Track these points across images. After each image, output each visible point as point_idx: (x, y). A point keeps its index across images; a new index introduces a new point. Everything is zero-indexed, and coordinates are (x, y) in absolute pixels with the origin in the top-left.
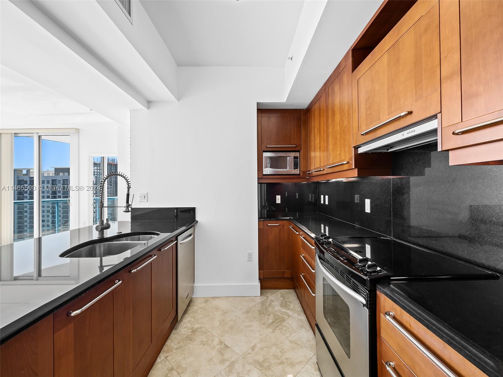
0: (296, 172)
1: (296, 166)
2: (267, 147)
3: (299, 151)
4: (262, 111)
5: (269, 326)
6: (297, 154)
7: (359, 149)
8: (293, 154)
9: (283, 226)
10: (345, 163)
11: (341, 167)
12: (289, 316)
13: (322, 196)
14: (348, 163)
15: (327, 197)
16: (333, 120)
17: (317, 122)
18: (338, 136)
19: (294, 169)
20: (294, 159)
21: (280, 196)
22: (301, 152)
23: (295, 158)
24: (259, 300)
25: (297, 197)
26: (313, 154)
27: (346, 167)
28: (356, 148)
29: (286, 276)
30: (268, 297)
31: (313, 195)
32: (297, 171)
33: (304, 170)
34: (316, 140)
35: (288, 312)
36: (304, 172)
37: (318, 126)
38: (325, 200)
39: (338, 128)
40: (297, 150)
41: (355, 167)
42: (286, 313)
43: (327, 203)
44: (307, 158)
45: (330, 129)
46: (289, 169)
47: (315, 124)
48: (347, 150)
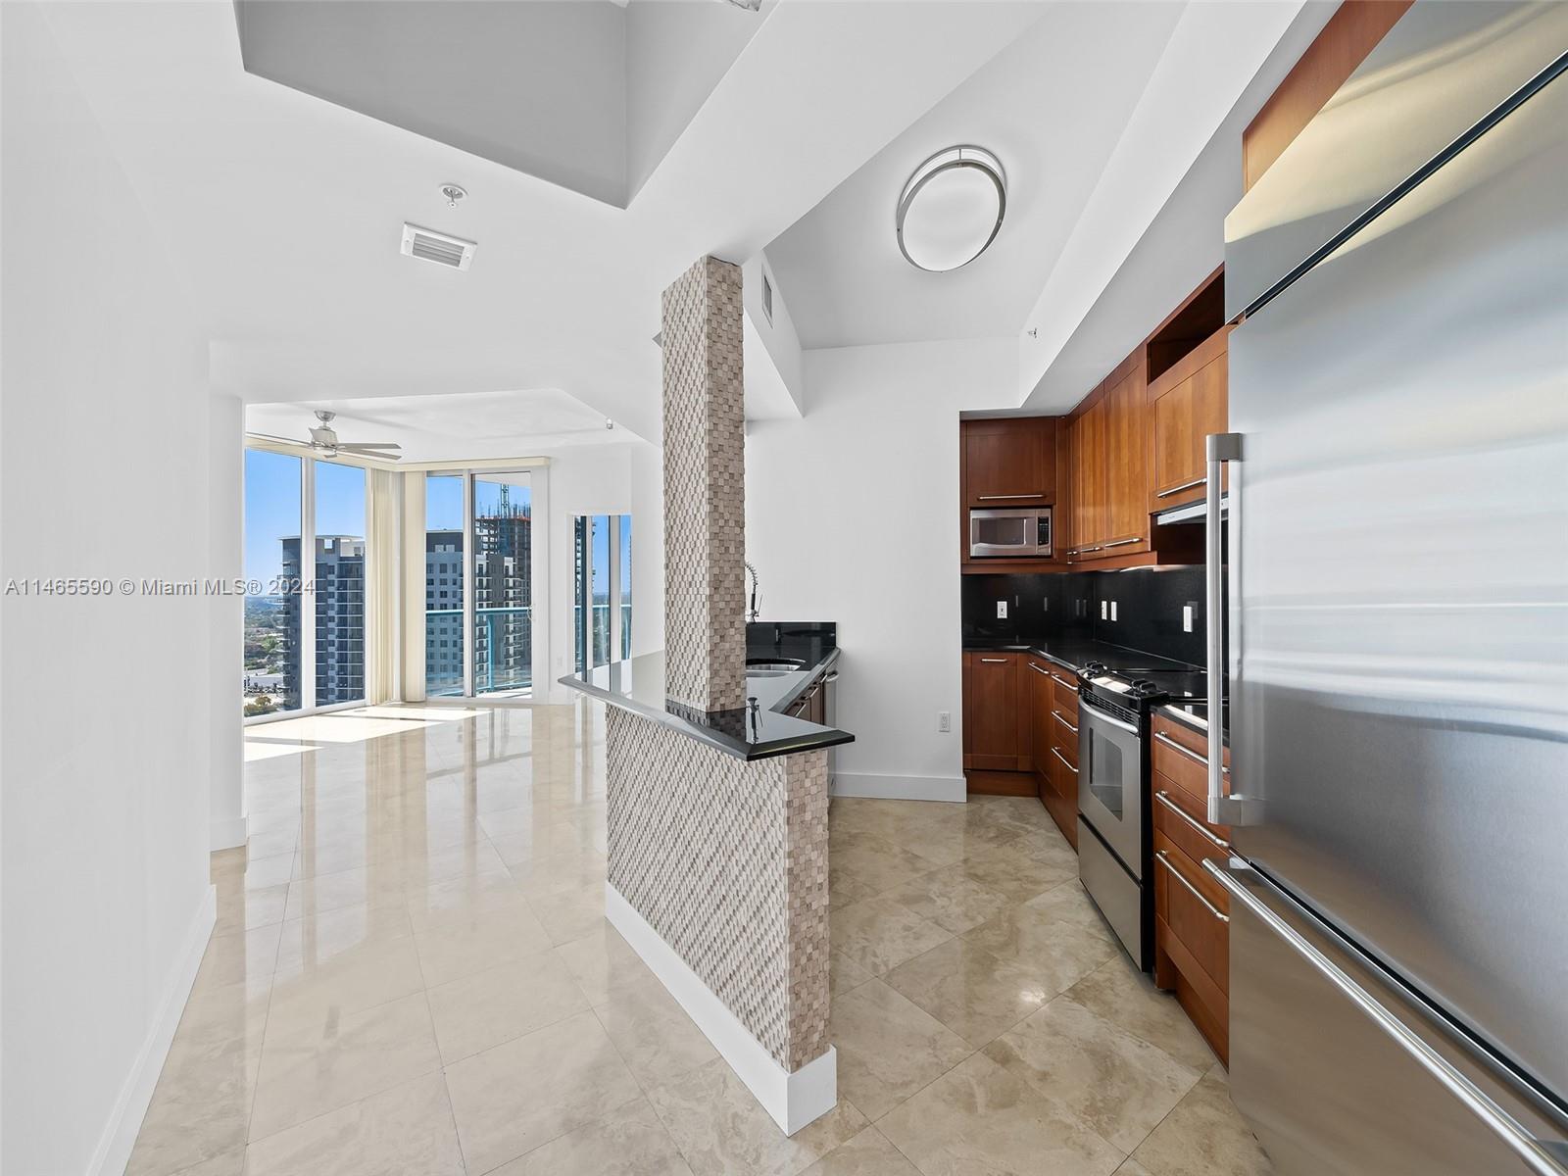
0: (1042, 550)
1: (1043, 539)
2: (979, 500)
3: (1050, 507)
4: (970, 424)
5: (991, 840)
6: (1046, 513)
7: (1159, 517)
8: (1035, 514)
9: (1016, 664)
10: (1135, 540)
11: (1129, 546)
12: (1029, 832)
13: (1104, 604)
14: (1141, 540)
15: (1114, 605)
16: (1118, 458)
17: (1089, 450)
18: (1127, 490)
19: (1039, 544)
20: (1039, 522)
21: (1006, 603)
22: (1055, 507)
23: (1041, 520)
24: (964, 808)
25: (1046, 606)
26: (1080, 512)
27: (1138, 548)
28: (1154, 516)
29: (1020, 768)
30: (982, 805)
31: (1085, 601)
32: (1046, 550)
33: (1062, 547)
34: (1086, 485)
35: (1027, 826)
36: (1063, 552)
37: (1091, 461)
38: (1110, 611)
39: (1127, 474)
40: (1046, 503)
41: (1153, 550)
42: (1022, 828)
43: (1114, 618)
44: (1068, 522)
45: (1112, 475)
46: (1029, 545)
47: (1085, 452)
48: (1139, 516)
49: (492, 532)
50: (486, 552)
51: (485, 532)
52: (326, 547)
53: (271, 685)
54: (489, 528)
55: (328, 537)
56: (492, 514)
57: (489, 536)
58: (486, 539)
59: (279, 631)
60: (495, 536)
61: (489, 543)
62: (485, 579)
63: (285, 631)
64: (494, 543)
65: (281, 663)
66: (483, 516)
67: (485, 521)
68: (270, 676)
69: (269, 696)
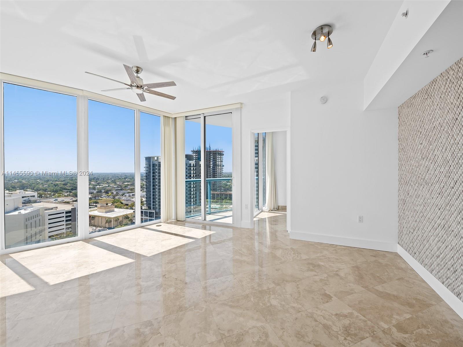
49: (196, 154)
50: (194, 160)
51: (194, 154)
52: (155, 159)
53: (143, 196)
54: (195, 153)
55: (156, 156)
56: (196, 150)
57: (195, 156)
58: (194, 156)
59: (145, 181)
60: (197, 155)
61: (195, 157)
62: (194, 168)
63: (146, 181)
64: (197, 158)
65: (145, 190)
66: (194, 150)
67: (194, 151)
68: (143, 193)
69: (143, 198)
